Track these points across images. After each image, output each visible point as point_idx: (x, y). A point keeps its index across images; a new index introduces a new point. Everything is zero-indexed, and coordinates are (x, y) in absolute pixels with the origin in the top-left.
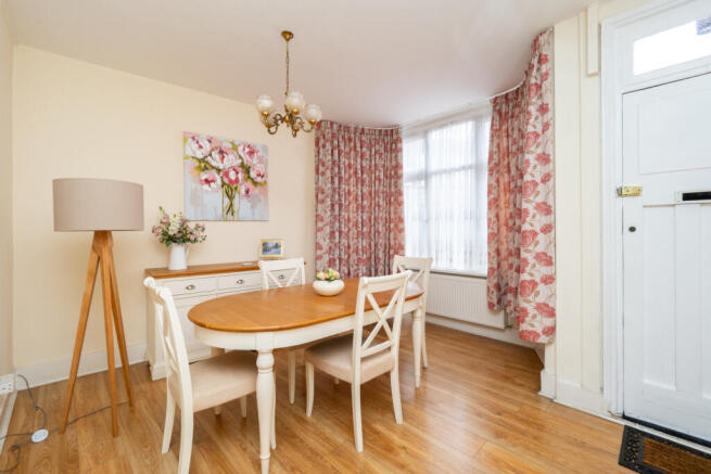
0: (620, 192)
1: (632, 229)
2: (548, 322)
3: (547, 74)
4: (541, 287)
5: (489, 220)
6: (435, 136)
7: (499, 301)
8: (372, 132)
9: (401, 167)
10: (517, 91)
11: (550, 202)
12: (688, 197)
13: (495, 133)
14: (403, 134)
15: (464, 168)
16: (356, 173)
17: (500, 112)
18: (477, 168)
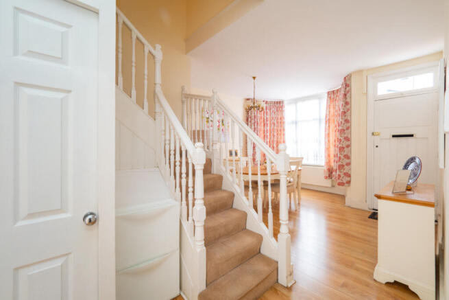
0: (373, 134)
1: (377, 146)
2: (348, 179)
3: (348, 91)
4: (346, 167)
5: (325, 142)
6: (300, 104)
7: (329, 176)
8: (271, 102)
9: (284, 118)
10: (338, 90)
11: (349, 137)
12: (394, 136)
13: (328, 107)
14: (285, 103)
15: (314, 119)
16: (264, 121)
17: (330, 98)
18: (320, 120)
